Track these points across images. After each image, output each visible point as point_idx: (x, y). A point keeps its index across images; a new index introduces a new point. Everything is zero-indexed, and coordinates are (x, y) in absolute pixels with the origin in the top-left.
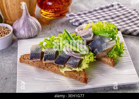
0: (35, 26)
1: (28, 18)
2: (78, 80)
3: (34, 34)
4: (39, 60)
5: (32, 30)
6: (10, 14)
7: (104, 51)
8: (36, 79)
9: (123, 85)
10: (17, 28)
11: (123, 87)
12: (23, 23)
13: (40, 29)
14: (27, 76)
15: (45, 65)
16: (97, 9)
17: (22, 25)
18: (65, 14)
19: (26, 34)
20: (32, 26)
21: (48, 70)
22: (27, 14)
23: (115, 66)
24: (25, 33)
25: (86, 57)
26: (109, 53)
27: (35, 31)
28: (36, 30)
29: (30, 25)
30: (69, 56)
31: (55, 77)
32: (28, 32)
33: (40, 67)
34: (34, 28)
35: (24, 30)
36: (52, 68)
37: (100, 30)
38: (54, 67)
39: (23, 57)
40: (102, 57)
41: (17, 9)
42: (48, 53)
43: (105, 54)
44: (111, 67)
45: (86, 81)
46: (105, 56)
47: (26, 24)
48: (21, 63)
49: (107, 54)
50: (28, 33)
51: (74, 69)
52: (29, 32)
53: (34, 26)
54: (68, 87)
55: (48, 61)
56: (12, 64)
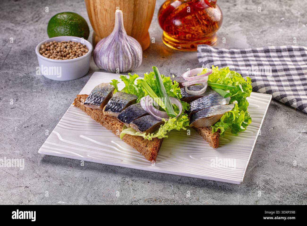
0: (129, 53)
1: (120, 38)
2: (143, 155)
3: (124, 67)
4: (99, 107)
5: (121, 59)
6: (100, 25)
7: (207, 118)
8: (81, 136)
9: (214, 181)
10: (99, 51)
11: (213, 184)
12: (110, 44)
13: (138, 61)
14: (71, 128)
15: (105, 117)
16: (258, 49)
17: (107, 47)
18: (198, 45)
19: (110, 64)
20: (123, 53)
21: (108, 128)
22: (120, 31)
23: (219, 149)
24: (108, 62)
25: (170, 120)
26: (216, 123)
27: (127, 62)
28: (129, 61)
29: (120, 49)
30: (146, 112)
31: (112, 142)
32: (114, 60)
33: (98, 120)
34: (126, 57)
35: (108, 57)
36: (113, 125)
37: (223, 84)
38: (116, 124)
39: (80, 98)
40: (202, 128)
41: (111, 20)
42: (117, 100)
43: (208, 123)
44: (212, 148)
45: (153, 158)
46: (208, 128)
47: (113, 47)
48: (75, 108)
49: (214, 125)
50: (113, 62)
51: (138, 134)
52: (115, 62)
53: (127, 54)
54: (122, 161)
55: (110, 113)
56: (65, 106)
